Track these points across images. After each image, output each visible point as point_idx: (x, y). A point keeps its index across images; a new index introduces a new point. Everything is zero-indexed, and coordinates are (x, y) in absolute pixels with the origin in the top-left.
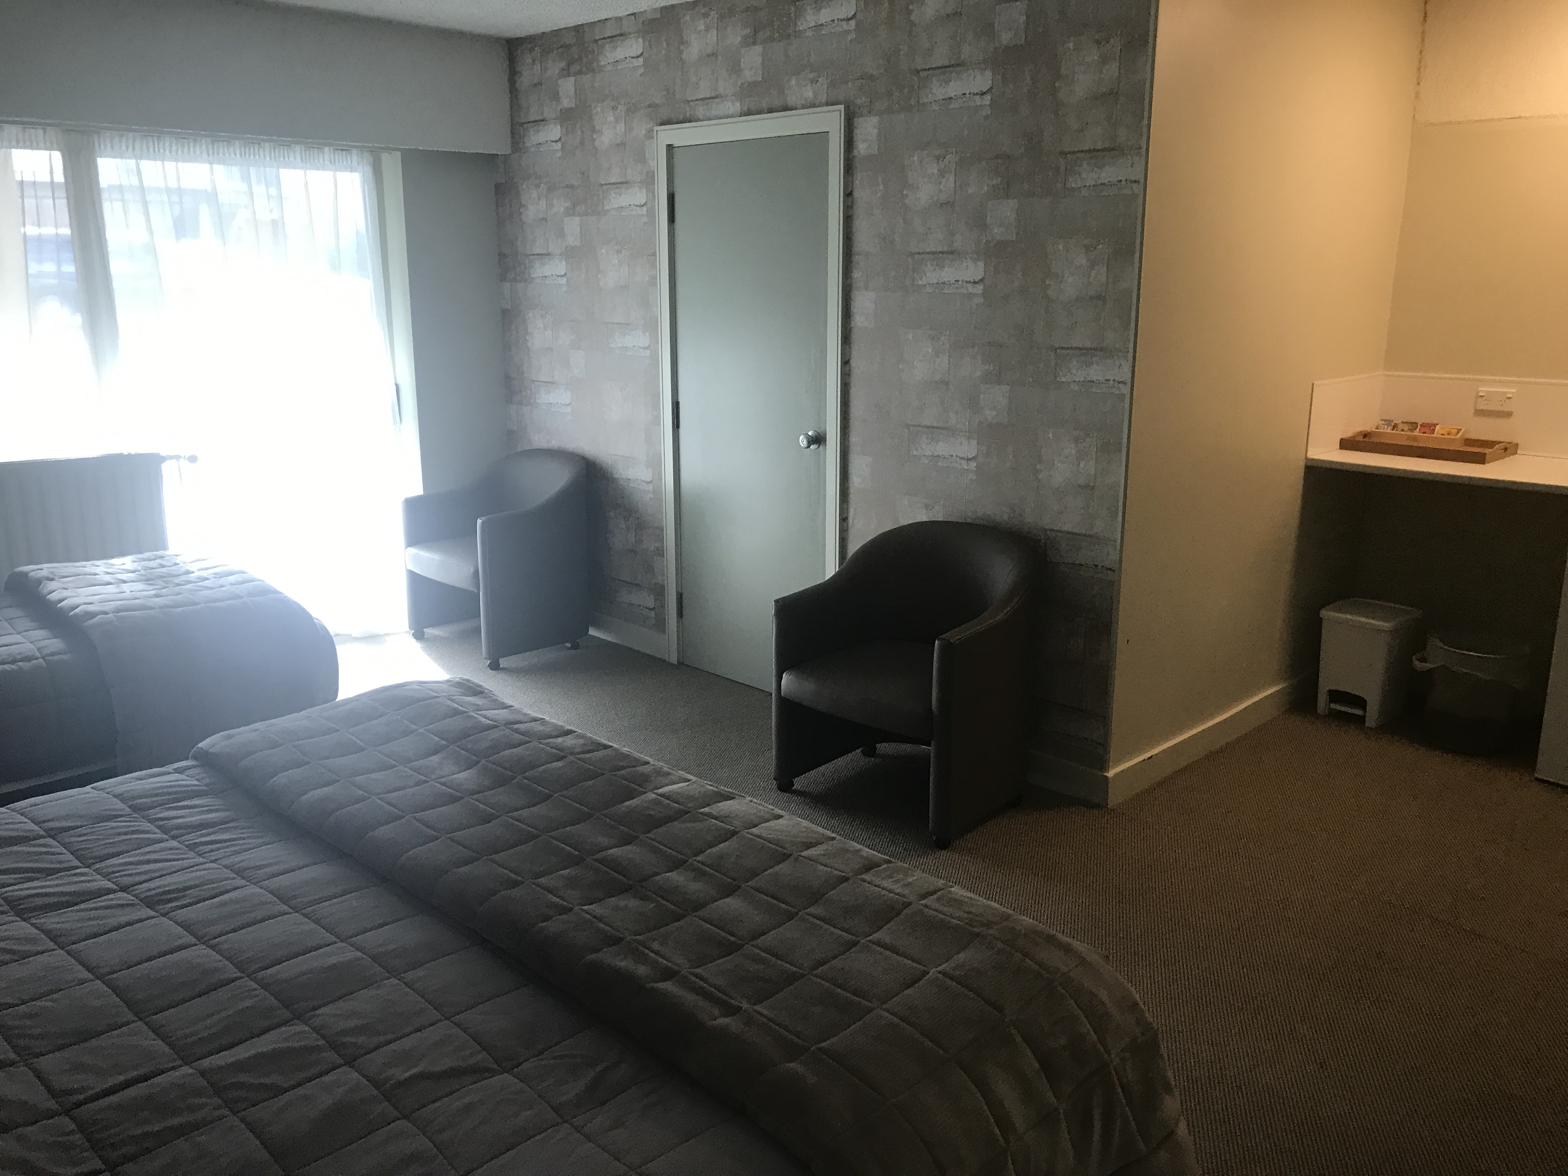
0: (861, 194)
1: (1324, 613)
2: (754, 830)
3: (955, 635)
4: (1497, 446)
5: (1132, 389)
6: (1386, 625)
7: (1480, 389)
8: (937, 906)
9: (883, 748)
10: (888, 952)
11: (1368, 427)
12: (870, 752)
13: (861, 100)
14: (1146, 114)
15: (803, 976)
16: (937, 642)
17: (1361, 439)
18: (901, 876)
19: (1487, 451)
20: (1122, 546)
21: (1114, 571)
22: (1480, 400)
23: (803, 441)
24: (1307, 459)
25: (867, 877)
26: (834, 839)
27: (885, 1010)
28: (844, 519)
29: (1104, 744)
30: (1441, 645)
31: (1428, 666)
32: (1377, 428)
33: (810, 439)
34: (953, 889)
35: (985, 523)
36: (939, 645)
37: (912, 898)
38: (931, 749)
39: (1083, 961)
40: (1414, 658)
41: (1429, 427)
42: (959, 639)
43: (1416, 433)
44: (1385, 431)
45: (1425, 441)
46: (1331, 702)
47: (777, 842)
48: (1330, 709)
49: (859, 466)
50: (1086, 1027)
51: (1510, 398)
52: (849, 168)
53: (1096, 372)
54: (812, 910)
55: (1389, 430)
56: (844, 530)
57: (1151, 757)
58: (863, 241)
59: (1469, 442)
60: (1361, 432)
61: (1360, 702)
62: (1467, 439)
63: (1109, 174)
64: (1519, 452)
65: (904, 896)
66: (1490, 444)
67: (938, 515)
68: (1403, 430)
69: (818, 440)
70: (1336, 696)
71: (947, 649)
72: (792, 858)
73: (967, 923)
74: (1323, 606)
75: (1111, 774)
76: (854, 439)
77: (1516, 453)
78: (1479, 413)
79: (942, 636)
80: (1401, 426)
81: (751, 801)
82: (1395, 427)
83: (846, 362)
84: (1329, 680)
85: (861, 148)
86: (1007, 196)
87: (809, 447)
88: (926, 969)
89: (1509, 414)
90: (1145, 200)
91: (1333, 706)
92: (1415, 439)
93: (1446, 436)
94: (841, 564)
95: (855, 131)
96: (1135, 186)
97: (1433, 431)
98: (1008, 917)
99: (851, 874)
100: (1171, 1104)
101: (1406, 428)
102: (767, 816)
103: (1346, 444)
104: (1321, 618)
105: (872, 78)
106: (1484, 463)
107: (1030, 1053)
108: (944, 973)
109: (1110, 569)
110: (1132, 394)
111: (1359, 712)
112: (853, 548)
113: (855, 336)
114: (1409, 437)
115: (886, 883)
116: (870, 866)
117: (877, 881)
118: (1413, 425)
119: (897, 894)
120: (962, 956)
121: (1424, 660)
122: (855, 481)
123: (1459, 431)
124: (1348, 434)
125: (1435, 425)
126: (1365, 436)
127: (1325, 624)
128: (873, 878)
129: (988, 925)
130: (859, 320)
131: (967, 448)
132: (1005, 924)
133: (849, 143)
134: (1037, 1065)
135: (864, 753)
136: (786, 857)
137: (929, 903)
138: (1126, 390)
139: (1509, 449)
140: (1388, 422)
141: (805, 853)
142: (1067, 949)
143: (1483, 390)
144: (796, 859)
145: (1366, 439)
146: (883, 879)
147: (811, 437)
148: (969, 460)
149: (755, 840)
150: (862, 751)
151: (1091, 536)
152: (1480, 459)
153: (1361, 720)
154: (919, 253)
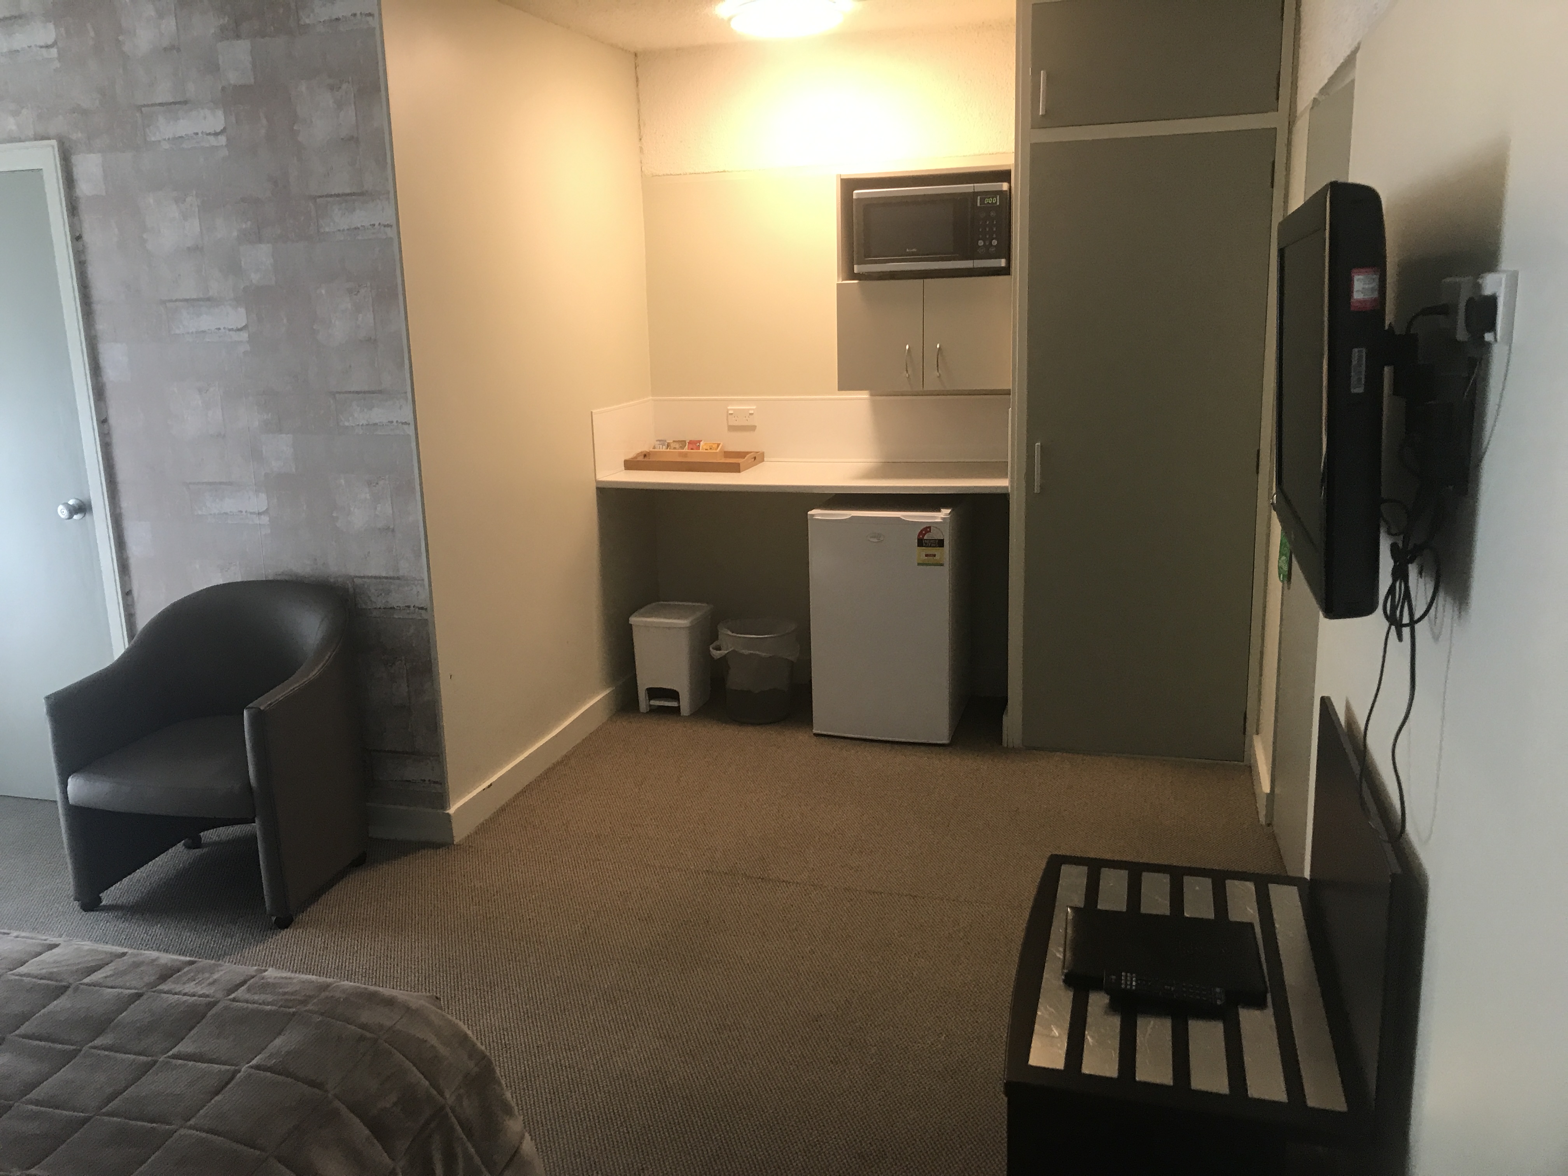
0: (93, 238)
1: (634, 620)
2: (22, 970)
3: (263, 703)
4: (748, 456)
5: (416, 429)
6: (684, 622)
7: (729, 408)
8: (248, 996)
9: (209, 836)
10: (191, 1063)
11: (646, 448)
12: (195, 843)
13: (76, 136)
14: (389, 161)
15: (89, 1118)
16: (245, 712)
17: (641, 458)
18: (207, 975)
19: (740, 461)
20: (430, 585)
21: (426, 609)
22: (730, 416)
23: (62, 512)
24: (597, 482)
25: (164, 987)
26: (124, 954)
27: (190, 1128)
28: (127, 594)
29: (441, 781)
30: (730, 633)
31: (724, 652)
32: (654, 448)
33: (72, 509)
34: (266, 973)
35: (287, 578)
36: (250, 716)
37: (219, 995)
38: (256, 827)
39: (408, 1010)
40: (711, 649)
41: (695, 444)
42: (270, 704)
43: (686, 450)
44: (661, 450)
45: (695, 457)
46: (650, 700)
47: (50, 977)
48: (650, 706)
49: (136, 533)
50: (416, 1076)
51: (751, 414)
52: (73, 208)
53: (378, 415)
54: (98, 1042)
55: (664, 449)
56: (128, 605)
57: (491, 785)
58: (101, 289)
59: (727, 454)
60: (641, 452)
61: (673, 695)
62: (725, 452)
63: (361, 217)
64: (765, 459)
65: (207, 996)
66: (742, 455)
67: (235, 576)
68: (675, 448)
69: (82, 508)
70: (654, 693)
71: (259, 718)
72: (70, 991)
73: (281, 1006)
74: (631, 614)
75: (452, 811)
76: (126, 504)
77: (763, 461)
78: (732, 428)
79: (250, 705)
80: (673, 445)
81: (17, 937)
82: (668, 446)
83: (103, 421)
84: (646, 680)
85: (84, 188)
86: (260, 240)
87: (71, 517)
88: (237, 1068)
89: (753, 428)
90: (400, 243)
91: (653, 702)
92: (685, 455)
93: (709, 451)
94: (129, 642)
95: (74, 169)
96: (388, 230)
97: (698, 448)
98: (325, 987)
99: (145, 989)
100: (514, 1125)
101: (677, 446)
102: (38, 949)
103: (630, 465)
104: (631, 625)
105: (85, 112)
106: (739, 472)
107: (357, 1120)
108: (257, 1067)
109: (422, 608)
110: (417, 434)
111: (675, 704)
112: (142, 623)
113: (111, 393)
114: (680, 454)
115: (190, 988)
116: (167, 974)
117: (178, 988)
118: (682, 443)
119: (200, 996)
120: (278, 1042)
121: (718, 648)
122: (134, 550)
123: (718, 445)
124: (630, 456)
125: (700, 441)
126: (645, 456)
127: (634, 629)
128: (173, 986)
129: (304, 1002)
130: (110, 374)
131: (258, 502)
132: (323, 995)
133: (69, 181)
134: (367, 1132)
135: (188, 847)
136: (62, 990)
137: (240, 995)
138: (412, 432)
139: (757, 458)
140: (662, 442)
141: (87, 980)
142: (390, 1002)
143: (732, 407)
144: (76, 989)
145: (646, 459)
146: (184, 983)
147: (73, 506)
148: (259, 514)
149: (22, 980)
150: (184, 844)
151: (398, 578)
152: (735, 468)
153: (676, 711)
154: (171, 301)
